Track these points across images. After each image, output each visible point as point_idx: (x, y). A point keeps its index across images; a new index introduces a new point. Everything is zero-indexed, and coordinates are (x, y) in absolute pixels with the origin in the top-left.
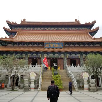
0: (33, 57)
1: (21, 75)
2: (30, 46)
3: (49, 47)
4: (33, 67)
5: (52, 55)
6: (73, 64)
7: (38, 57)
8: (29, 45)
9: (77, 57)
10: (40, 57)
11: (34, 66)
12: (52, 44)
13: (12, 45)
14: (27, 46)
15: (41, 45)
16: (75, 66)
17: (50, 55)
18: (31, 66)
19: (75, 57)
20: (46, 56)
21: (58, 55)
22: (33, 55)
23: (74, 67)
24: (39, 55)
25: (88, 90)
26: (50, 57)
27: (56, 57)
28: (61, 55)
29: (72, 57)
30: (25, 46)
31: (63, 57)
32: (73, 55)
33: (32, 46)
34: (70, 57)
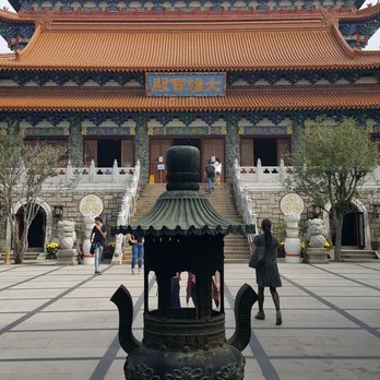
0: (102, 132)
1: (55, 207)
2: (88, 88)
3: (168, 90)
4: (100, 173)
5: (181, 124)
6: (259, 161)
7: (122, 133)
8: (86, 84)
9: (280, 132)
10: (133, 132)
11: (103, 170)
12: (178, 79)
13: (15, 84)
14: (79, 88)
15: (137, 84)
16: (271, 169)
17: (171, 124)
18: (93, 169)
19: (272, 132)
20: (154, 128)
21: (203, 124)
22: (104, 125)
23: (267, 172)
24: (125, 125)
25: (297, 259)
26: (170, 133)
27: (194, 131)
28: (216, 124)
29: (259, 132)
30: (71, 87)
31: (224, 132)
32: (265, 123)
33: (96, 88)
34: (251, 132)
